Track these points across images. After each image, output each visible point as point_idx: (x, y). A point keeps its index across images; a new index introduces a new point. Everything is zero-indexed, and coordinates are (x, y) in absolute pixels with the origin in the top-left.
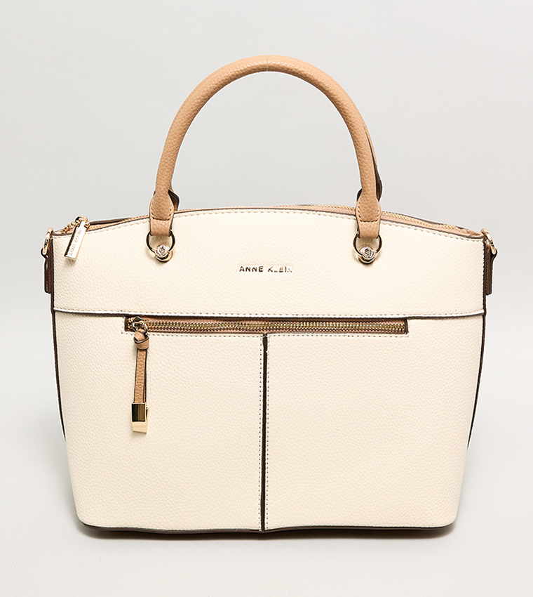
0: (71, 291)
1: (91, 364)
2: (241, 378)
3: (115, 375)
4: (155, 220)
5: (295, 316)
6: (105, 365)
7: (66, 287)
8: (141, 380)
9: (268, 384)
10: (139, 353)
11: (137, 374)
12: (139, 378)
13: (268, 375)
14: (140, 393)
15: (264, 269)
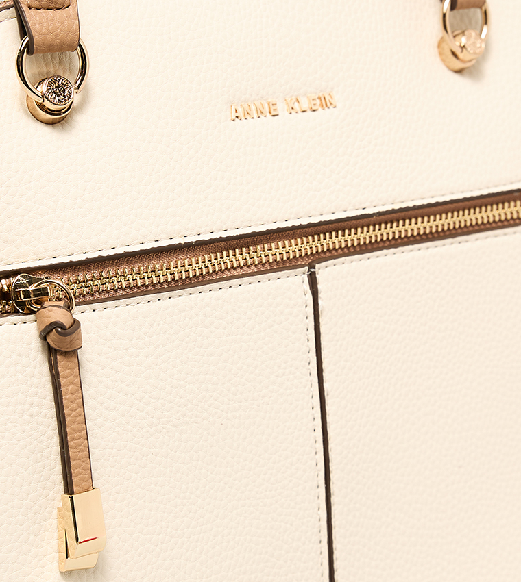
4: (32, 11)
8: (79, 431)
9: (325, 385)
10: (61, 362)
11: (68, 419)
12: (74, 426)
13: (324, 365)
14: (84, 464)
15: (281, 108)
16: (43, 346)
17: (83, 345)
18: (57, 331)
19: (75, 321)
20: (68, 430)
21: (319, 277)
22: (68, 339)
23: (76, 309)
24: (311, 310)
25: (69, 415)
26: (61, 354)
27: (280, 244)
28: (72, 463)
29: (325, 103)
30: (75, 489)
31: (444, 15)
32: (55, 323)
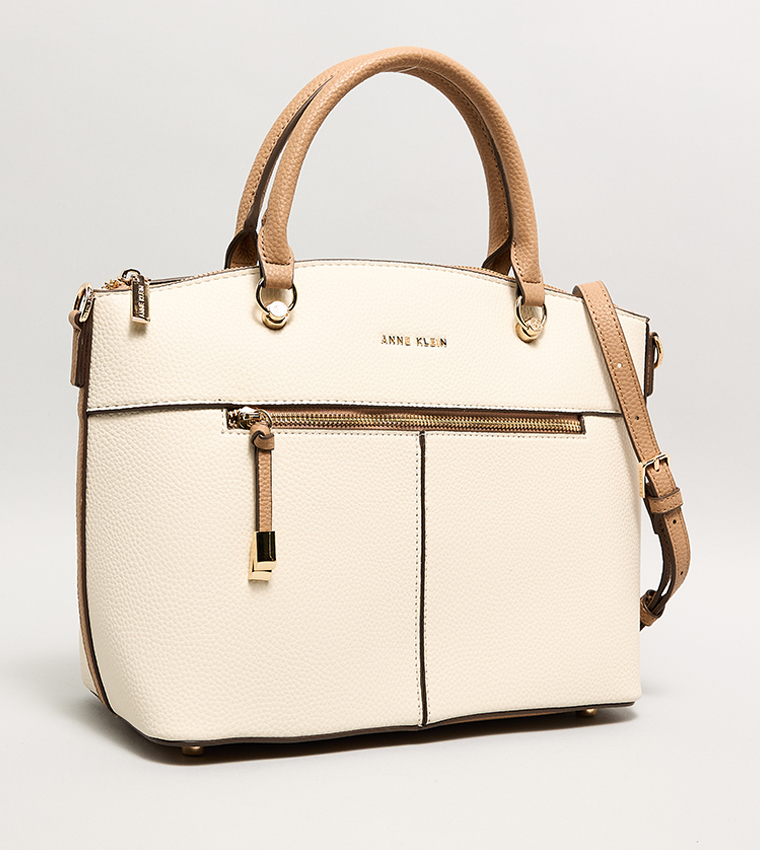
0: (131, 376)
1: (173, 484)
2: (393, 495)
3: (216, 496)
4: (268, 264)
5: (456, 406)
6: (199, 483)
7: (120, 370)
9: (426, 504)
10: (261, 457)
11: (261, 488)
13: (426, 491)
15: (413, 341)
16: (250, 447)
17: (275, 448)
18: (260, 437)
19: (271, 434)
21: (427, 439)
22: (265, 441)
24: (419, 457)
26: (261, 452)
31: (518, 309)
32: (259, 433)
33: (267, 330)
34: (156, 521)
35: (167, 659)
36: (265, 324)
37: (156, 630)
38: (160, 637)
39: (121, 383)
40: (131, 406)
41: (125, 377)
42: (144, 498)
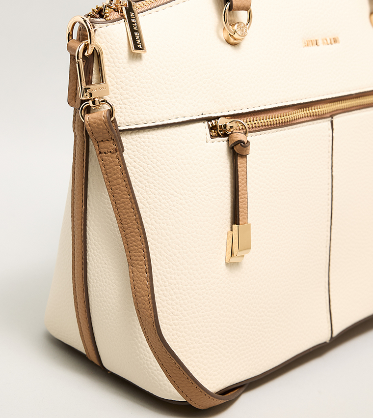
8: (244, 194)
10: (240, 161)
11: (240, 188)
12: (242, 192)
14: (245, 211)
15: (320, 42)
17: (250, 153)
18: (241, 145)
19: (248, 141)
20: (240, 193)
21: (334, 122)
22: (245, 149)
23: (249, 134)
24: (331, 138)
25: (241, 186)
26: (239, 156)
27: (318, 107)
28: (240, 210)
29: (335, 41)
30: (240, 222)
32: (240, 141)
33: (229, 46)
34: (159, 223)
35: (176, 336)
36: (228, 42)
37: (166, 314)
38: (169, 320)
39: (123, 106)
40: (133, 127)
41: (126, 101)
42: (148, 205)
